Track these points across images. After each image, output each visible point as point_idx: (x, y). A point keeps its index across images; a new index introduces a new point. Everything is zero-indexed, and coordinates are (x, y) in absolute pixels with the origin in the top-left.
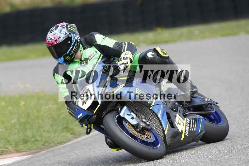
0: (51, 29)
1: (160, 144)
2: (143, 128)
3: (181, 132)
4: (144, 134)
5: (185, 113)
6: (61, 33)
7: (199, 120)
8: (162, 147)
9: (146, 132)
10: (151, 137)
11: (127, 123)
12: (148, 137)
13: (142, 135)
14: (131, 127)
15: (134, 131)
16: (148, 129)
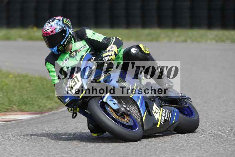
0: (48, 21)
1: (137, 129)
2: (123, 112)
3: (157, 119)
4: (124, 118)
5: (161, 104)
6: (57, 25)
7: (174, 112)
8: (139, 131)
9: (126, 117)
10: (130, 121)
11: (109, 107)
12: (128, 121)
13: (122, 119)
14: (113, 111)
15: (115, 115)
16: (128, 114)
